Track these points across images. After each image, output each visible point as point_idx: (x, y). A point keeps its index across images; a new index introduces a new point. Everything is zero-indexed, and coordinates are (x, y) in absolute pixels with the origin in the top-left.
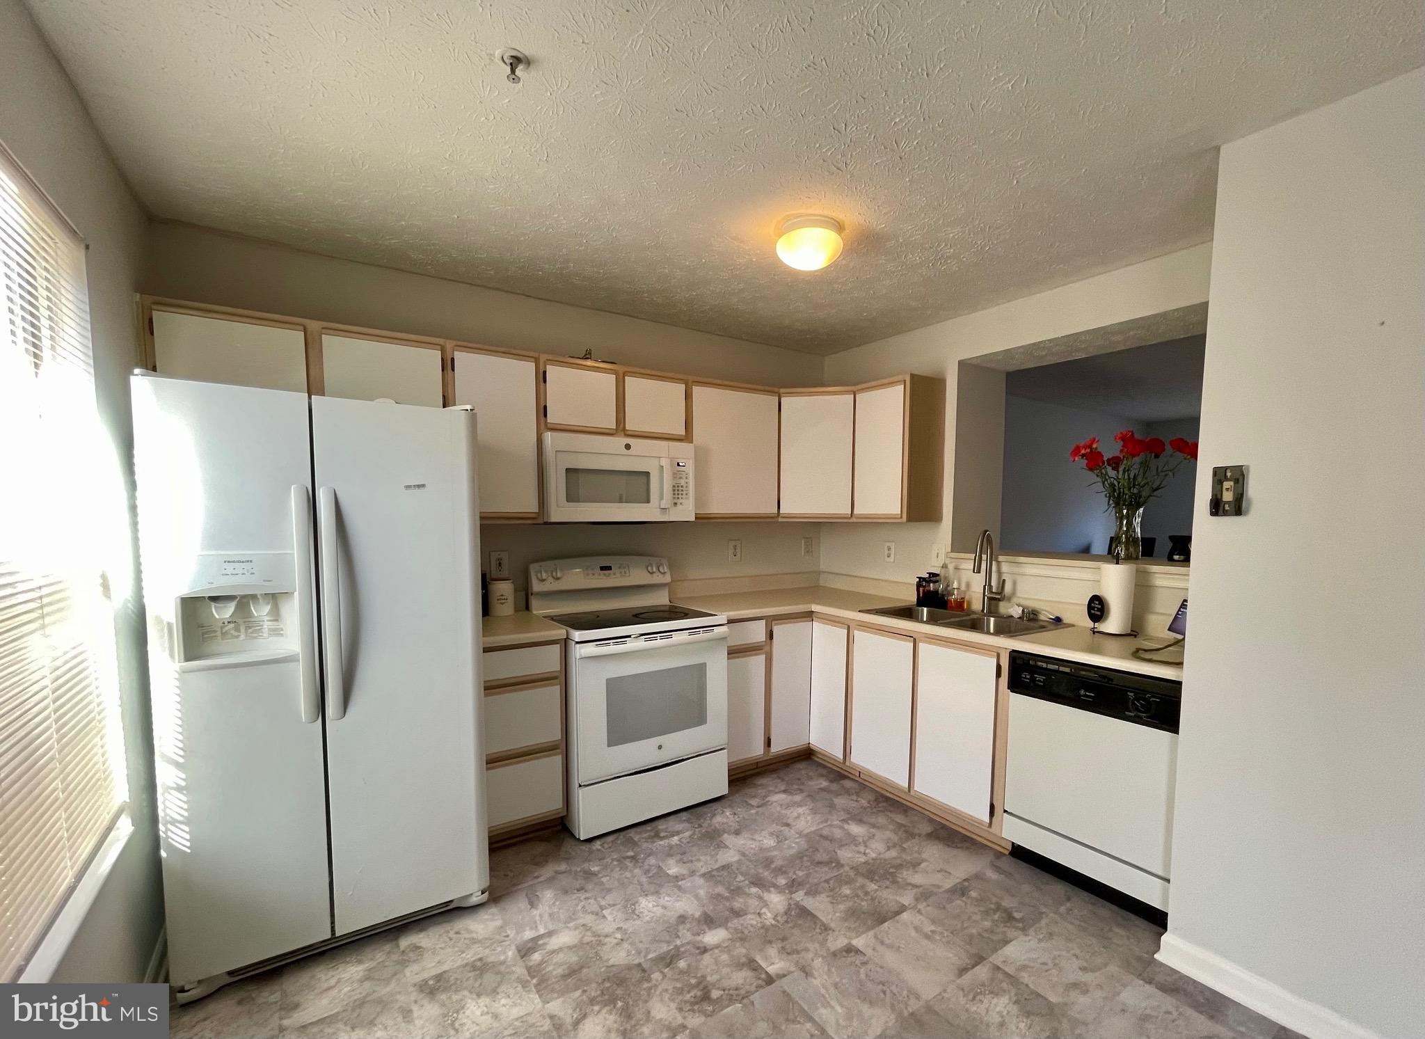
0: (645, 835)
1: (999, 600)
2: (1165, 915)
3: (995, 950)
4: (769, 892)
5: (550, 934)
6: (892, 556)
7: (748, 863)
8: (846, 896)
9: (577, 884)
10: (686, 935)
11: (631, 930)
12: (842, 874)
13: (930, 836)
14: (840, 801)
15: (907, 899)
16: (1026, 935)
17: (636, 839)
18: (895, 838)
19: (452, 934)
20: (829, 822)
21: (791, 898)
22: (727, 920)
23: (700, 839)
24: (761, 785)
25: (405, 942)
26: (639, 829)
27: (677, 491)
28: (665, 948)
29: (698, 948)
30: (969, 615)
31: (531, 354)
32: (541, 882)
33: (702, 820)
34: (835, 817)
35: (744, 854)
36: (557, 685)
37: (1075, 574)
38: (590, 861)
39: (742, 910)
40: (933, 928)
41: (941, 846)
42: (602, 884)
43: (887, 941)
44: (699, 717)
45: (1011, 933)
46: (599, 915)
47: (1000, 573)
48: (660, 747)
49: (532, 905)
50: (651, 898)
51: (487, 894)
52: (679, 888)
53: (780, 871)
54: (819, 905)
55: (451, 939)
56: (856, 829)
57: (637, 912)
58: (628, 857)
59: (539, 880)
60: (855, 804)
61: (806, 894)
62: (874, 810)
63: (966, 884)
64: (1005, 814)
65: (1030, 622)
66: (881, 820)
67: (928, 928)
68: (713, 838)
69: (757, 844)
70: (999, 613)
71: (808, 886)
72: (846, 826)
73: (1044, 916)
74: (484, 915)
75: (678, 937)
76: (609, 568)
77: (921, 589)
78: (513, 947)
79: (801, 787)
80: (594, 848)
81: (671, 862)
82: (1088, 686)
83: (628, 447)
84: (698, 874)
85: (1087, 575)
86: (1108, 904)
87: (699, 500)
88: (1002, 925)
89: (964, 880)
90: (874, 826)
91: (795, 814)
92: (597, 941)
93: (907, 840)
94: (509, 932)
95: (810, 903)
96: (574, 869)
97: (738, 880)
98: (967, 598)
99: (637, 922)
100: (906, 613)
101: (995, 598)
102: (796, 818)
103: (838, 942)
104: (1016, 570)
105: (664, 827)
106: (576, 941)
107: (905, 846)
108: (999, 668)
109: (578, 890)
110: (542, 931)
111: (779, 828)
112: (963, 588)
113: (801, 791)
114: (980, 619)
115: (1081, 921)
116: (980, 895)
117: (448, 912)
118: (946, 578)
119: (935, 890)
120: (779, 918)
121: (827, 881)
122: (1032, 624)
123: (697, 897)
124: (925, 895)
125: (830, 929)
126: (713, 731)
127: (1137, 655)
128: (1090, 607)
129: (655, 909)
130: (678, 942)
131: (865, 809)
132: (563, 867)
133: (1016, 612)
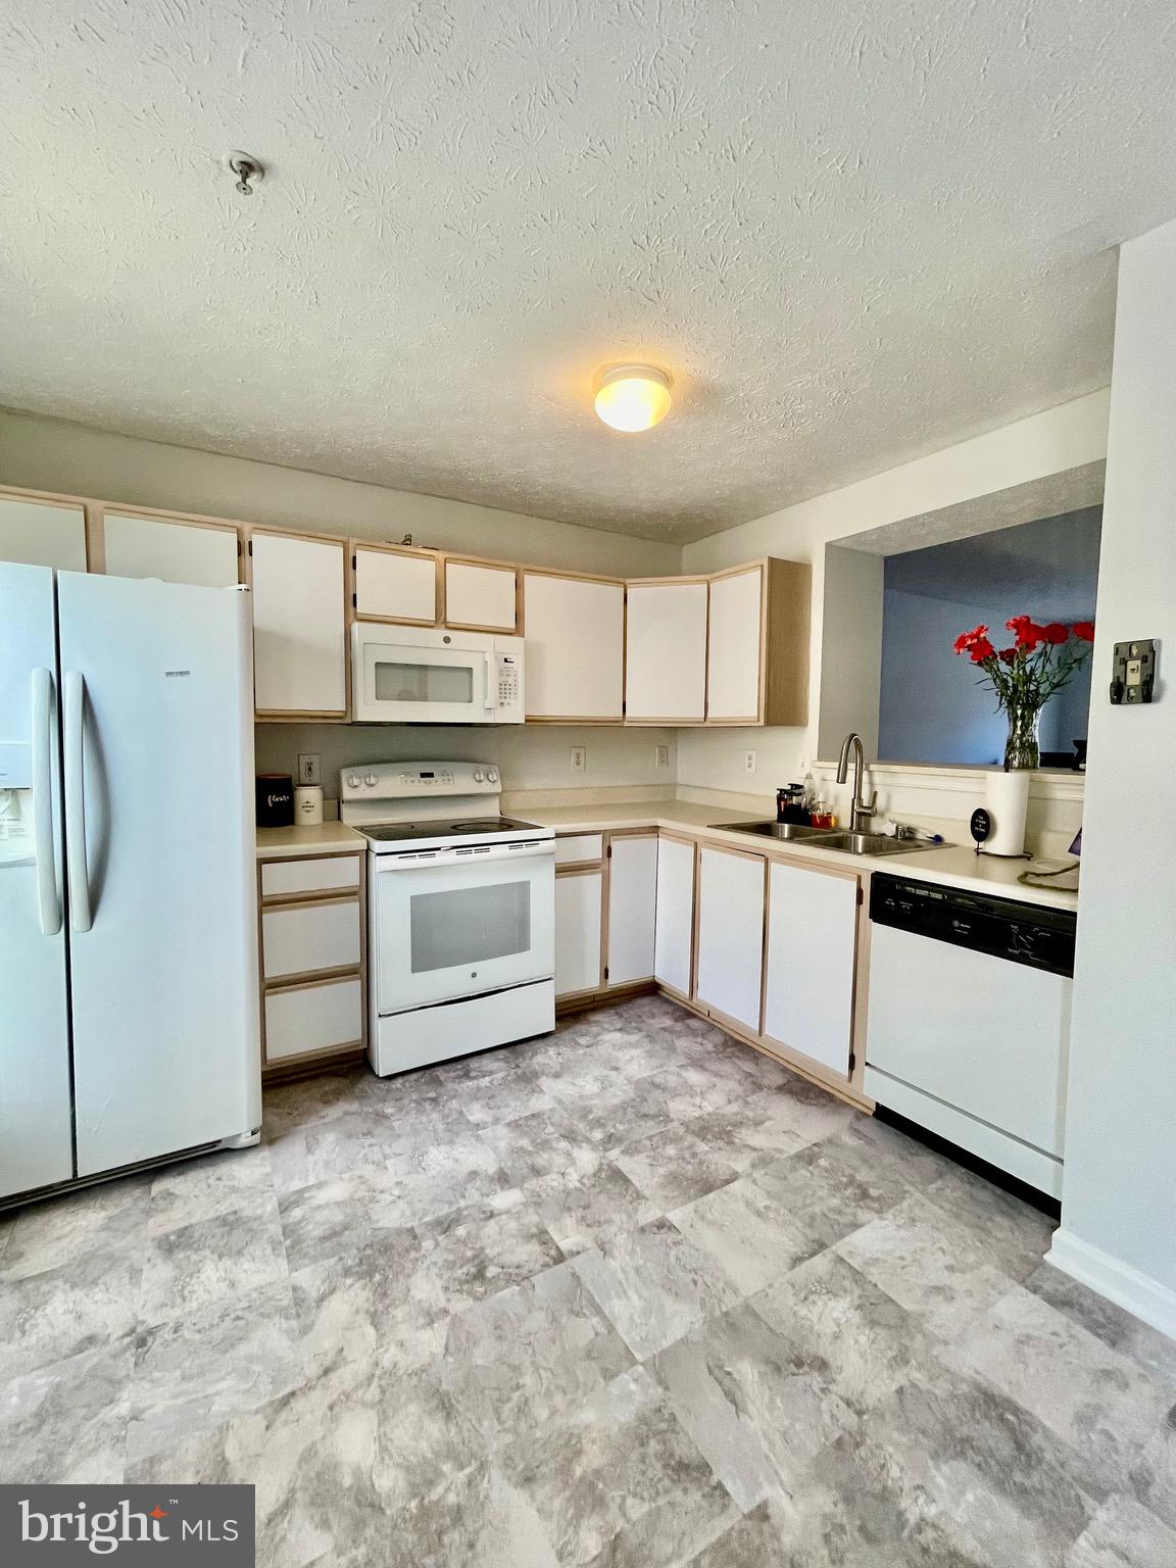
0: (452, 1074)
1: (870, 815)
2: (1058, 1204)
3: (841, 1236)
4: (580, 1147)
5: (320, 1185)
6: (753, 766)
7: (562, 1111)
8: (670, 1158)
9: (365, 1127)
10: (473, 1196)
11: (411, 1186)
12: (669, 1130)
13: (780, 1089)
14: (682, 1044)
15: (741, 1164)
16: (882, 1219)
17: (442, 1078)
18: (739, 1090)
19: (212, 1181)
20: (665, 1068)
21: (604, 1157)
22: (524, 1179)
23: (514, 1081)
24: (595, 1022)
25: (159, 1186)
26: (447, 1067)
27: (504, 689)
28: (444, 1210)
29: (484, 1212)
30: (835, 832)
31: (339, 538)
32: (325, 1124)
33: (521, 1060)
34: (673, 1061)
35: (560, 1102)
36: (355, 901)
37: (960, 785)
38: (385, 1101)
39: (545, 1168)
40: (767, 1203)
41: (792, 1102)
42: (393, 1129)
43: (709, 1216)
44: (520, 943)
45: (864, 1215)
46: (381, 1166)
47: (871, 784)
48: (474, 975)
49: (309, 1150)
50: (444, 1148)
51: (259, 1134)
52: (478, 1138)
53: (599, 1123)
54: (636, 1168)
55: (209, 1187)
56: (694, 1077)
57: (423, 1164)
58: (429, 1099)
59: (325, 1120)
60: (698, 1048)
61: (623, 1152)
62: (720, 1056)
63: (816, 1149)
64: (867, 1068)
65: (906, 839)
66: (726, 1068)
67: (762, 1203)
68: (528, 1079)
69: (578, 1090)
70: (869, 832)
71: (627, 1143)
72: (684, 1073)
73: (907, 1195)
74: (252, 1159)
75: (463, 1196)
76: (431, 775)
77: (782, 803)
78: (275, 1200)
79: (640, 1026)
80: (394, 1086)
81: (476, 1106)
82: (963, 914)
83: (447, 640)
84: (503, 1122)
85: (973, 786)
86: (990, 1186)
87: (528, 701)
88: (854, 1204)
89: (814, 1145)
90: (716, 1074)
91: (628, 1057)
92: (370, 1196)
93: (754, 1092)
94: (275, 1181)
95: (625, 1164)
96: (365, 1109)
97: (547, 1131)
98: (834, 814)
99: (422, 1177)
100: (764, 829)
101: (864, 815)
102: (629, 1061)
103: (649, 1214)
104: (889, 780)
105: (476, 1065)
106: (346, 1195)
107: (750, 1099)
108: (860, 892)
109: (364, 1135)
110: (312, 1181)
111: (606, 1072)
112: (831, 802)
113: (640, 1030)
114: (847, 837)
115: (954, 1205)
116: (830, 1164)
117: (211, 1153)
118: (810, 790)
119: (777, 1156)
120: (585, 1181)
121: (650, 1138)
122: (909, 844)
123: (495, 1150)
124: (764, 1160)
125: (643, 1197)
126: (537, 958)
127: (1023, 879)
128: (974, 824)
129: (446, 1161)
130: (462, 1203)
131: (709, 1053)
132: (354, 1106)
133: (889, 830)
